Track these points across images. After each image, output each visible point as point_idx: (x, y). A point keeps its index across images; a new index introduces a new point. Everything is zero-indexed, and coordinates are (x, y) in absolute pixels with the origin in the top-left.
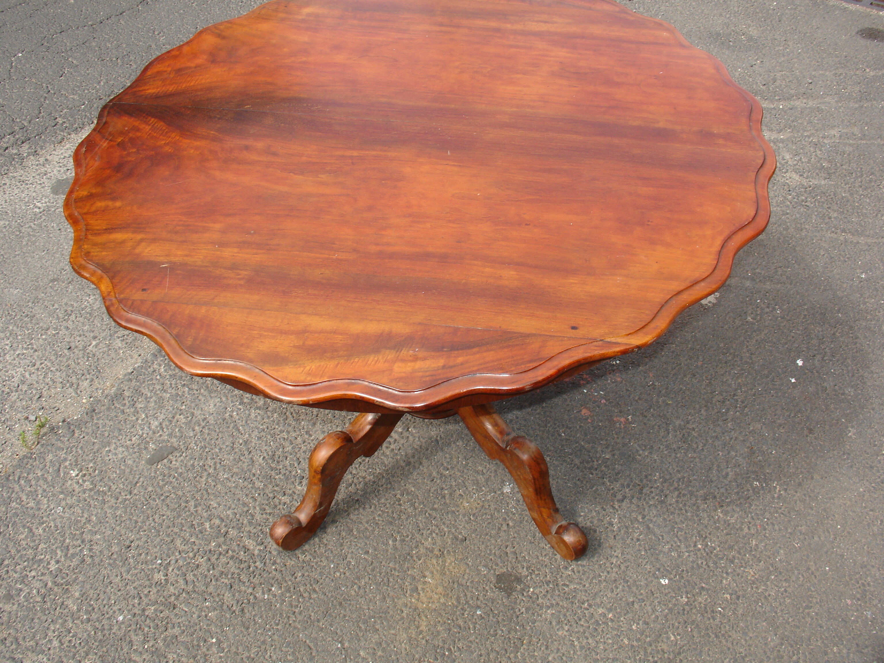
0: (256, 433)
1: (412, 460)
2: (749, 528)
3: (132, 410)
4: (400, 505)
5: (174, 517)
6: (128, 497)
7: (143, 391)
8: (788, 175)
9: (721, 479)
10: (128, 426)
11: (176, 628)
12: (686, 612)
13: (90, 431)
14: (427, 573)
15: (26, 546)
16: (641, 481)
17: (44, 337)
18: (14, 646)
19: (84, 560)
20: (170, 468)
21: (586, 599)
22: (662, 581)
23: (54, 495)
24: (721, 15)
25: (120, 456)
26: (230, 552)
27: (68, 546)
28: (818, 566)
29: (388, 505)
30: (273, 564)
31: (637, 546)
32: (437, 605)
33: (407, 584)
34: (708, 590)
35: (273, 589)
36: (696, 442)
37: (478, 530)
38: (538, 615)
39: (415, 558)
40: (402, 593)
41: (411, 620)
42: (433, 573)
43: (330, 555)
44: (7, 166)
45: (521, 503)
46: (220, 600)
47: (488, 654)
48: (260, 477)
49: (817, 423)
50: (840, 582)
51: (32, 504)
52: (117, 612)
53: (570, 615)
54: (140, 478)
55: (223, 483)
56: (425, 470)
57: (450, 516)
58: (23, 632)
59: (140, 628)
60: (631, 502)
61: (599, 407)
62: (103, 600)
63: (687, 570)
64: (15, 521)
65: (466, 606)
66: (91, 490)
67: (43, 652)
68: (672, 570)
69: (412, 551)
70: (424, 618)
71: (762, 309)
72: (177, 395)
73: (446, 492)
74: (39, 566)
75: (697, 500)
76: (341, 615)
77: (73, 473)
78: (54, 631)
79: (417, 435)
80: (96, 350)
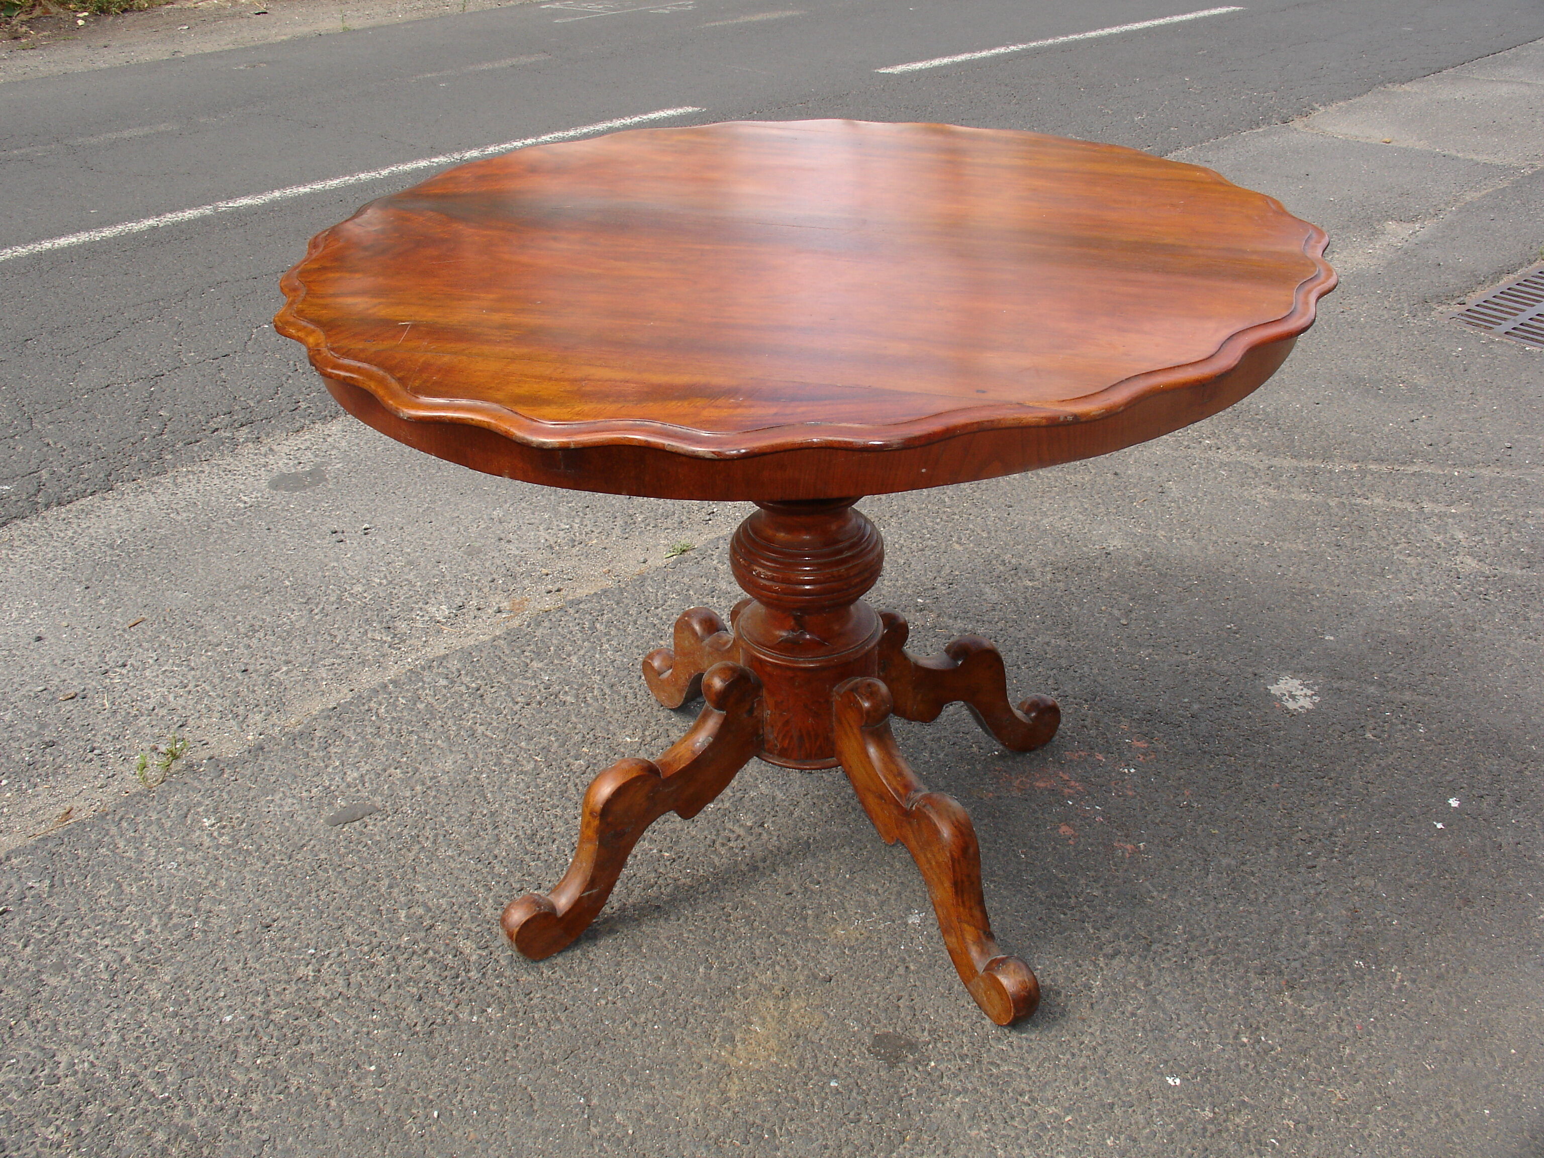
0: (513, 804)
1: (761, 865)
2: (1339, 1027)
3: (321, 754)
4: (729, 922)
5: (351, 897)
6: (286, 862)
7: (346, 733)
8: (1458, 559)
9: (1294, 948)
10: (310, 774)
11: (315, 1043)
12: (1208, 1134)
13: (249, 772)
14: (755, 1019)
15: (107, 906)
16: (1150, 933)
17: (209, 654)
18: (48, 1033)
19: (192, 935)
20: (362, 833)
21: (1027, 1088)
22: (1170, 1081)
23: (168, 846)
24: (1369, 357)
25: (287, 809)
26: (431, 953)
27: (171, 914)
28: (1468, 1105)
29: (708, 919)
30: (497, 977)
31: (1131, 1024)
32: (763, 1064)
33: (717, 1029)
34: (1253, 1108)
35: (489, 1010)
36: (1255, 892)
37: (855, 969)
38: (938, 1101)
39: (738, 995)
40: (705, 1040)
41: (713, 1080)
42: (764, 1018)
43: (596, 975)
44: (211, 450)
45: (935, 940)
46: (398, 1015)
47: (840, 1148)
48: (505, 861)
49: (1480, 892)
50: (1512, 1137)
51: (131, 854)
52: (225, 1009)
53: (996, 1109)
54: (311, 840)
55: (442, 862)
56: (780, 880)
57: (809, 944)
58: (68, 1016)
59: (256, 1035)
60: (1128, 960)
61: (1090, 826)
62: (207, 991)
63: (1216, 1071)
64: (98, 872)
65: (813, 1073)
66: (229, 846)
67: (90, 1047)
68: (1190, 1067)
69: (736, 984)
70: (736, 1080)
71: (1392, 724)
72: (398, 743)
73: (810, 912)
74: (119, 933)
75: (1247, 972)
76: (595, 1059)
77: (207, 823)
78: (117, 1022)
79: (776, 833)
80: (286, 677)
